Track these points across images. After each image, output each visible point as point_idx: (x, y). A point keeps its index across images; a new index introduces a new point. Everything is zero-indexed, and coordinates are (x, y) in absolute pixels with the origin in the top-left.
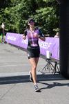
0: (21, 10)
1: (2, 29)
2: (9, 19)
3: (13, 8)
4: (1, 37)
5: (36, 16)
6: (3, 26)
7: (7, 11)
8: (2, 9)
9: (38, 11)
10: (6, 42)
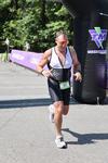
0: (29, 24)
1: (6, 45)
6: (7, 42)
8: (7, 22)
9: (48, 25)
10: (11, 61)
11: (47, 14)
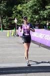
0: (32, 6)
2: (21, 15)
3: (25, 5)
4: (14, 31)
5: (46, 12)
7: (19, 8)
8: (15, 6)
10: (18, 36)
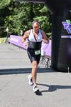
0: (22, 18)
1: (6, 32)
3: (15, 16)
6: (7, 30)
8: (7, 17)
10: (10, 43)
11: (34, 11)
